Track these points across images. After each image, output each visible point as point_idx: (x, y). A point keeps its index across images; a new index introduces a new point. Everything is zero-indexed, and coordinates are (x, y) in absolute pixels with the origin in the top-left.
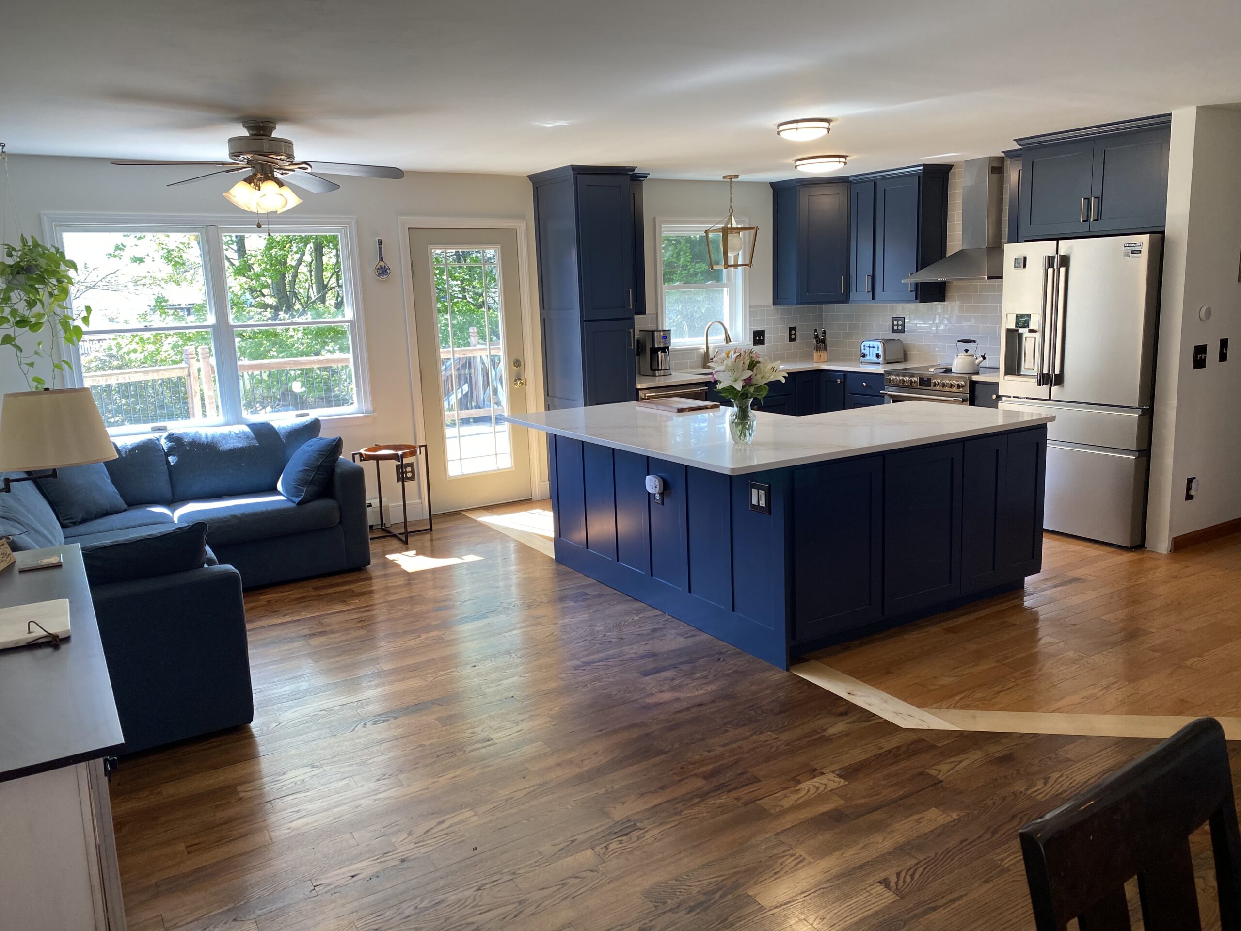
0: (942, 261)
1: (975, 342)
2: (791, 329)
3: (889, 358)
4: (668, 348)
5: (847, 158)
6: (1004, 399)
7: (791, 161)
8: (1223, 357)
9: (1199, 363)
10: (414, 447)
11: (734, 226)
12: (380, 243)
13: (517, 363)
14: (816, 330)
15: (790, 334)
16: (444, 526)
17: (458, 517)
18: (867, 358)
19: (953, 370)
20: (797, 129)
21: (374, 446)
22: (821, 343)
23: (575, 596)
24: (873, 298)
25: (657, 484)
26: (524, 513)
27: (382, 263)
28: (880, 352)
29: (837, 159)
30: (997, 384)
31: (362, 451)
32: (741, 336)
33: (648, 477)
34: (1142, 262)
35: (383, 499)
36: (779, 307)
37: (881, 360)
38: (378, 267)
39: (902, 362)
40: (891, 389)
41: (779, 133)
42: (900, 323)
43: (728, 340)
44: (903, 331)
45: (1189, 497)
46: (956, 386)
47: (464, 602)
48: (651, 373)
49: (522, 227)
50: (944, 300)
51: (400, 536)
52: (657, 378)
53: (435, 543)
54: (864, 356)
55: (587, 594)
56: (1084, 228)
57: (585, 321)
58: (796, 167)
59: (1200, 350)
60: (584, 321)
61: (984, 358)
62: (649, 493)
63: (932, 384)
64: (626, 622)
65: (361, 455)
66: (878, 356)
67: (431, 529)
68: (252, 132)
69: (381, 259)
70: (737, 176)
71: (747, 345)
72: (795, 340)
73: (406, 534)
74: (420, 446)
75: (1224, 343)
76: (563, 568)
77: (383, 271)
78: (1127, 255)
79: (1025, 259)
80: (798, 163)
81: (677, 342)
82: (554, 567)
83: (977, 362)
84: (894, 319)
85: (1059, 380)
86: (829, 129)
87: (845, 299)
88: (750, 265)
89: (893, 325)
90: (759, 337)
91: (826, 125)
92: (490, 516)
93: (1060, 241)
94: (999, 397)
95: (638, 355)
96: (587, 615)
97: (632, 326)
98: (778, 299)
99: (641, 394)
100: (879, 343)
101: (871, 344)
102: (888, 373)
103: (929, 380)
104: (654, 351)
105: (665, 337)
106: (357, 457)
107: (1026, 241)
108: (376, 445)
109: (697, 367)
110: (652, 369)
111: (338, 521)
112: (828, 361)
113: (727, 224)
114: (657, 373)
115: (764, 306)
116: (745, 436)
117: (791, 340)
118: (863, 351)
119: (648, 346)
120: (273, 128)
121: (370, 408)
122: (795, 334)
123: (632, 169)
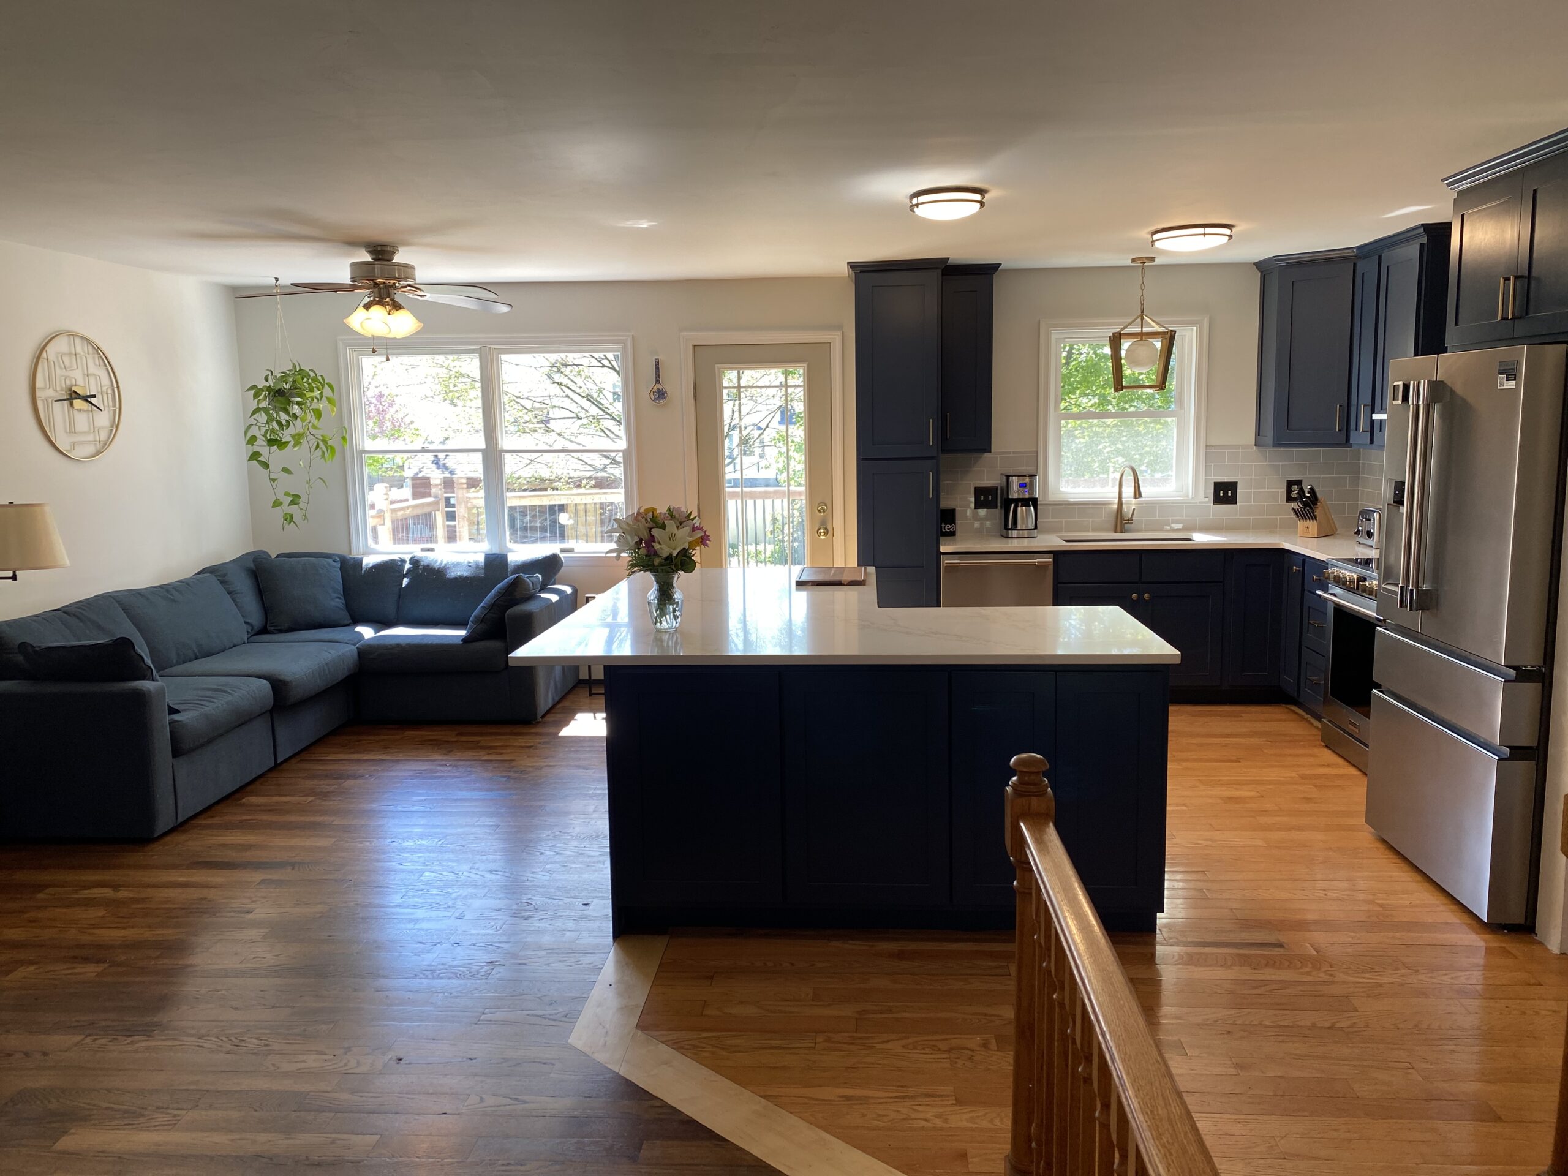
2: (1290, 483)
4: (1034, 499)
5: (1234, 230)
12: (657, 363)
13: (822, 508)
15: (1289, 491)
22: (1307, 507)
24: (1372, 442)
32: (1191, 486)
36: (1265, 449)
38: (654, 389)
48: (1006, 533)
49: (837, 341)
54: (1358, 532)
56: (1507, 332)
57: (863, 460)
63: (1368, 589)
68: (374, 257)
69: (658, 382)
70: (1152, 259)
71: (1200, 502)
77: (661, 395)
79: (1406, 386)
80: (1156, 237)
87: (1347, 440)
88: (1162, 387)
90: (1227, 492)
98: (1260, 436)
99: (945, 561)
103: (1365, 581)
104: (1009, 503)
105: (1024, 486)
109: (1107, 530)
110: (1006, 528)
111: (503, 666)
114: (1015, 533)
115: (1237, 446)
117: (1289, 499)
118: (1358, 524)
120: (393, 253)
123: (944, 261)
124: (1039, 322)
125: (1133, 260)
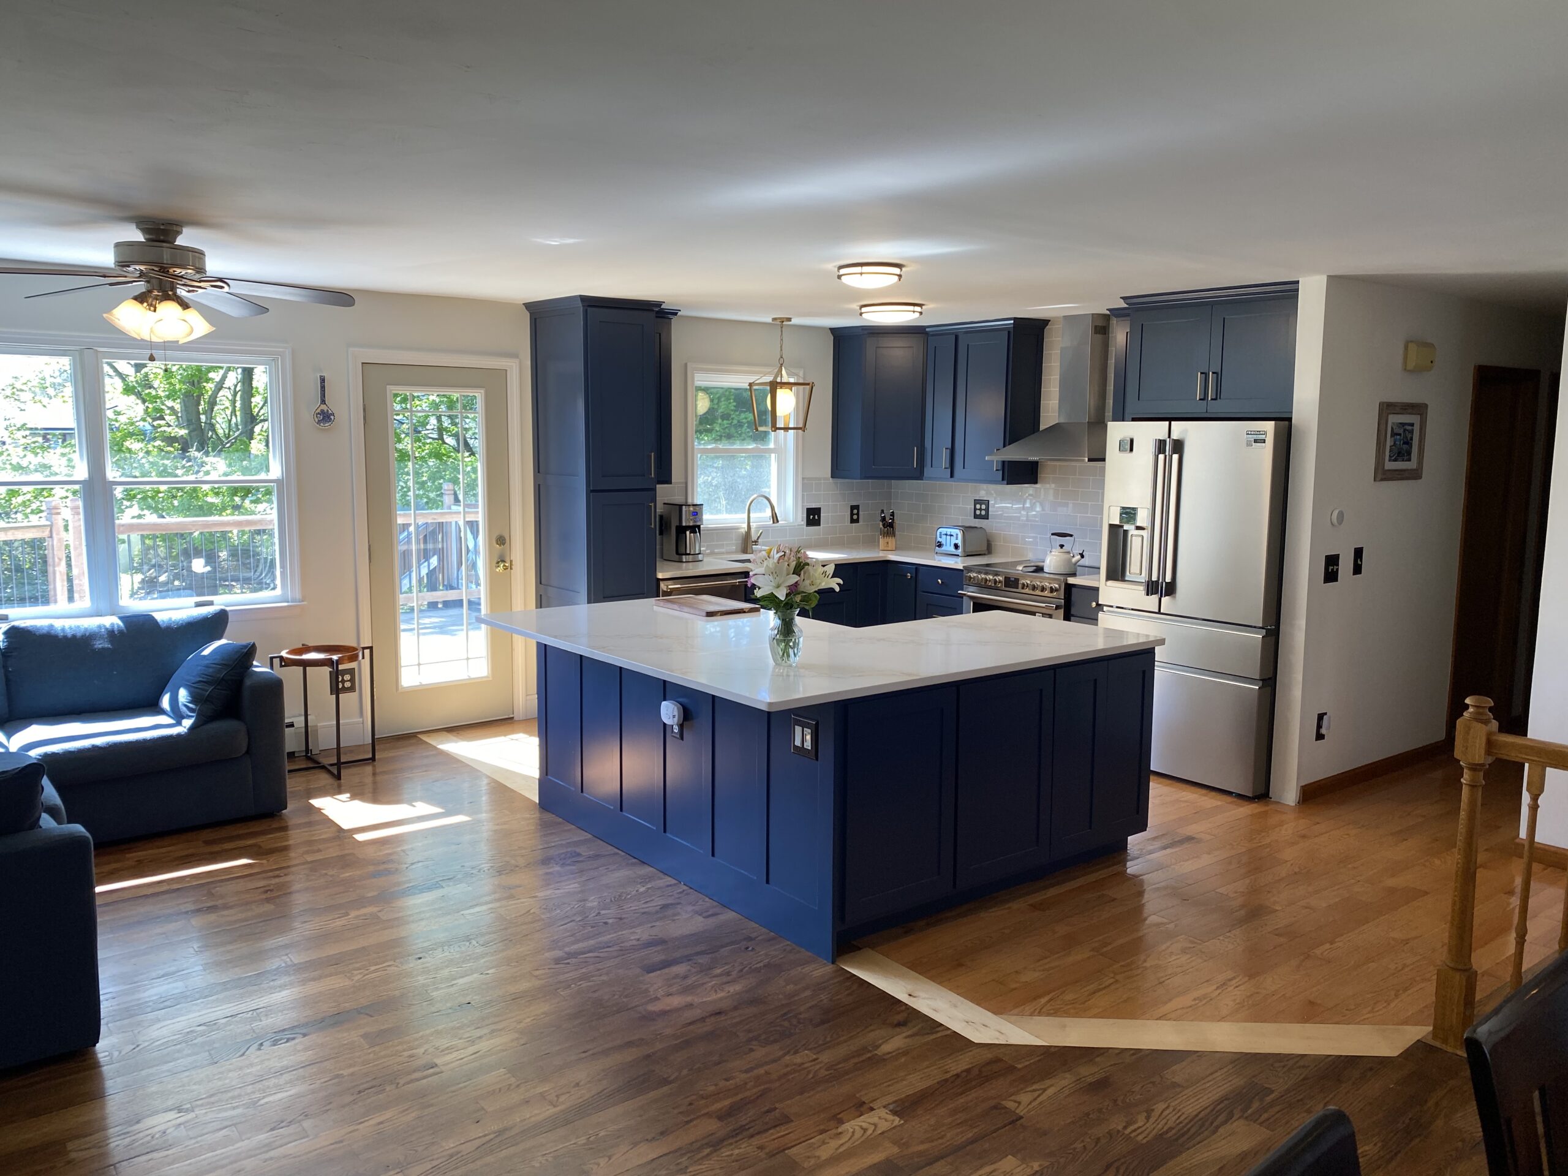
0: (1032, 436)
1: (1071, 536)
2: (853, 508)
3: (970, 549)
4: (699, 527)
5: (923, 307)
6: (1105, 608)
7: (855, 306)
8: (1357, 570)
9: (1331, 576)
10: (355, 649)
11: (785, 379)
12: (323, 380)
13: (501, 540)
14: (883, 511)
15: (852, 514)
16: (391, 754)
17: (413, 741)
18: (944, 548)
19: (1046, 570)
20: (861, 274)
21: (301, 646)
22: (889, 527)
23: (563, 856)
24: (952, 476)
25: (676, 713)
26: (502, 739)
27: (324, 407)
28: (959, 542)
29: (911, 308)
30: (1097, 589)
31: (284, 654)
32: (791, 511)
33: (664, 703)
34: (1266, 452)
35: (309, 717)
36: (836, 480)
37: (959, 551)
38: (318, 411)
39: (985, 554)
40: (972, 589)
41: (839, 277)
42: (984, 507)
43: (775, 518)
44: (986, 517)
45: (1320, 737)
46: (1048, 590)
47: (412, 864)
48: (677, 557)
49: (514, 367)
50: (1036, 482)
51: (330, 768)
52: (684, 564)
53: (378, 778)
54: (940, 545)
55: (579, 855)
56: (1200, 409)
57: (593, 491)
58: (861, 314)
59: (1332, 561)
60: (591, 491)
61: (1082, 556)
62: (665, 724)
63: (1020, 586)
64: (628, 894)
65: (281, 658)
66: (956, 546)
67: (373, 759)
68: (147, 237)
69: (323, 402)
70: (789, 319)
71: (798, 525)
72: (857, 521)
73: (339, 764)
74: (364, 648)
75: (1358, 553)
76: (549, 817)
77: (325, 417)
78: (1249, 444)
79: (1132, 441)
80: (864, 310)
81: (709, 519)
82: (537, 815)
83: (1074, 560)
84: (976, 502)
85: (1170, 589)
86: (900, 276)
87: (919, 475)
88: (803, 429)
89: (975, 509)
90: (813, 517)
91: (897, 271)
92: (456, 742)
93: (1172, 422)
94: (1100, 607)
95: (661, 533)
96: (576, 885)
97: (654, 500)
98: (838, 470)
99: (663, 586)
100: (957, 531)
101: (949, 531)
102: (968, 569)
103: (1017, 580)
104: (681, 530)
105: (695, 514)
106: (276, 662)
107: (1134, 420)
108: (303, 645)
109: (736, 552)
110: (677, 553)
111: (244, 750)
112: (897, 549)
113: (776, 377)
114: (684, 558)
115: (820, 479)
116: (788, 656)
117: (853, 521)
118: (939, 539)
119: (674, 524)
120: (179, 233)
121: (298, 596)
122: (858, 514)
123: (658, 304)
124: (686, 365)
125: (774, 319)
